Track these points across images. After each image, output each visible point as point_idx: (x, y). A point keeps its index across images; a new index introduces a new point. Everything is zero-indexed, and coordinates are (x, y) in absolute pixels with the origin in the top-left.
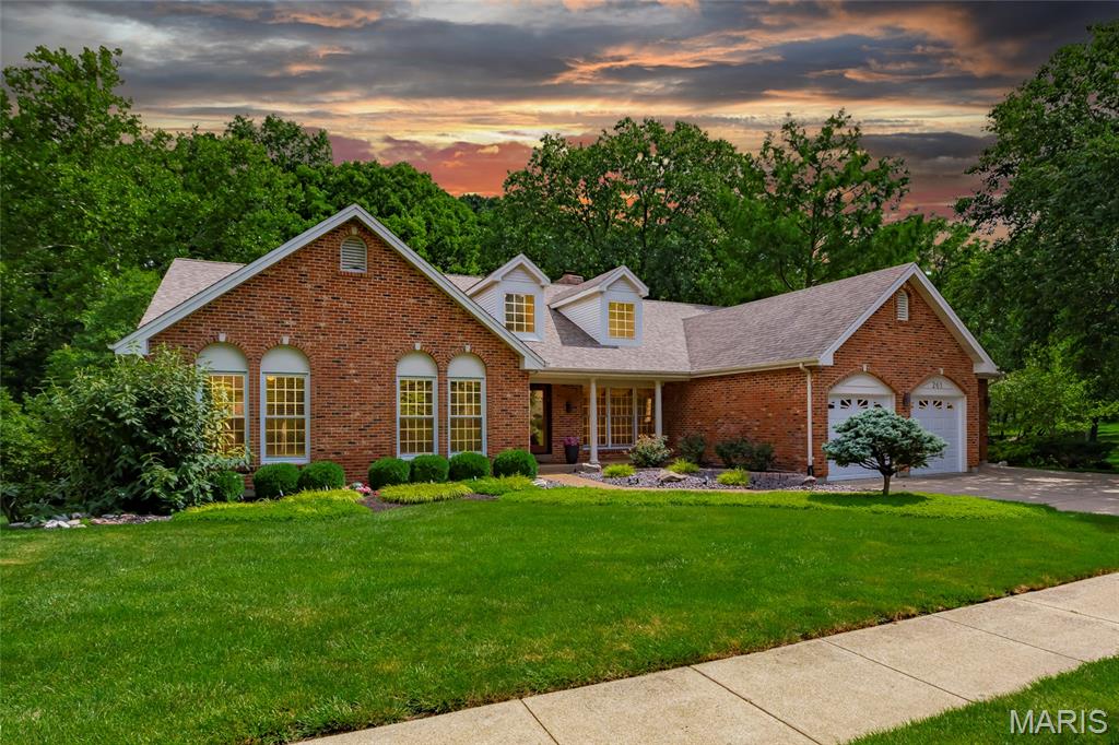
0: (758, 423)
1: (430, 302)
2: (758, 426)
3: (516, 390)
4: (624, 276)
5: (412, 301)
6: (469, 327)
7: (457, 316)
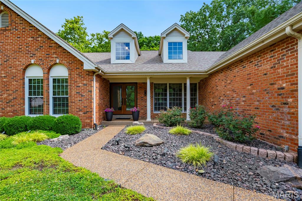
0: (244, 99)
1: (39, 39)
2: (244, 101)
3: (85, 82)
4: (175, 28)
5: (30, 39)
6: (60, 49)
7: (53, 45)
